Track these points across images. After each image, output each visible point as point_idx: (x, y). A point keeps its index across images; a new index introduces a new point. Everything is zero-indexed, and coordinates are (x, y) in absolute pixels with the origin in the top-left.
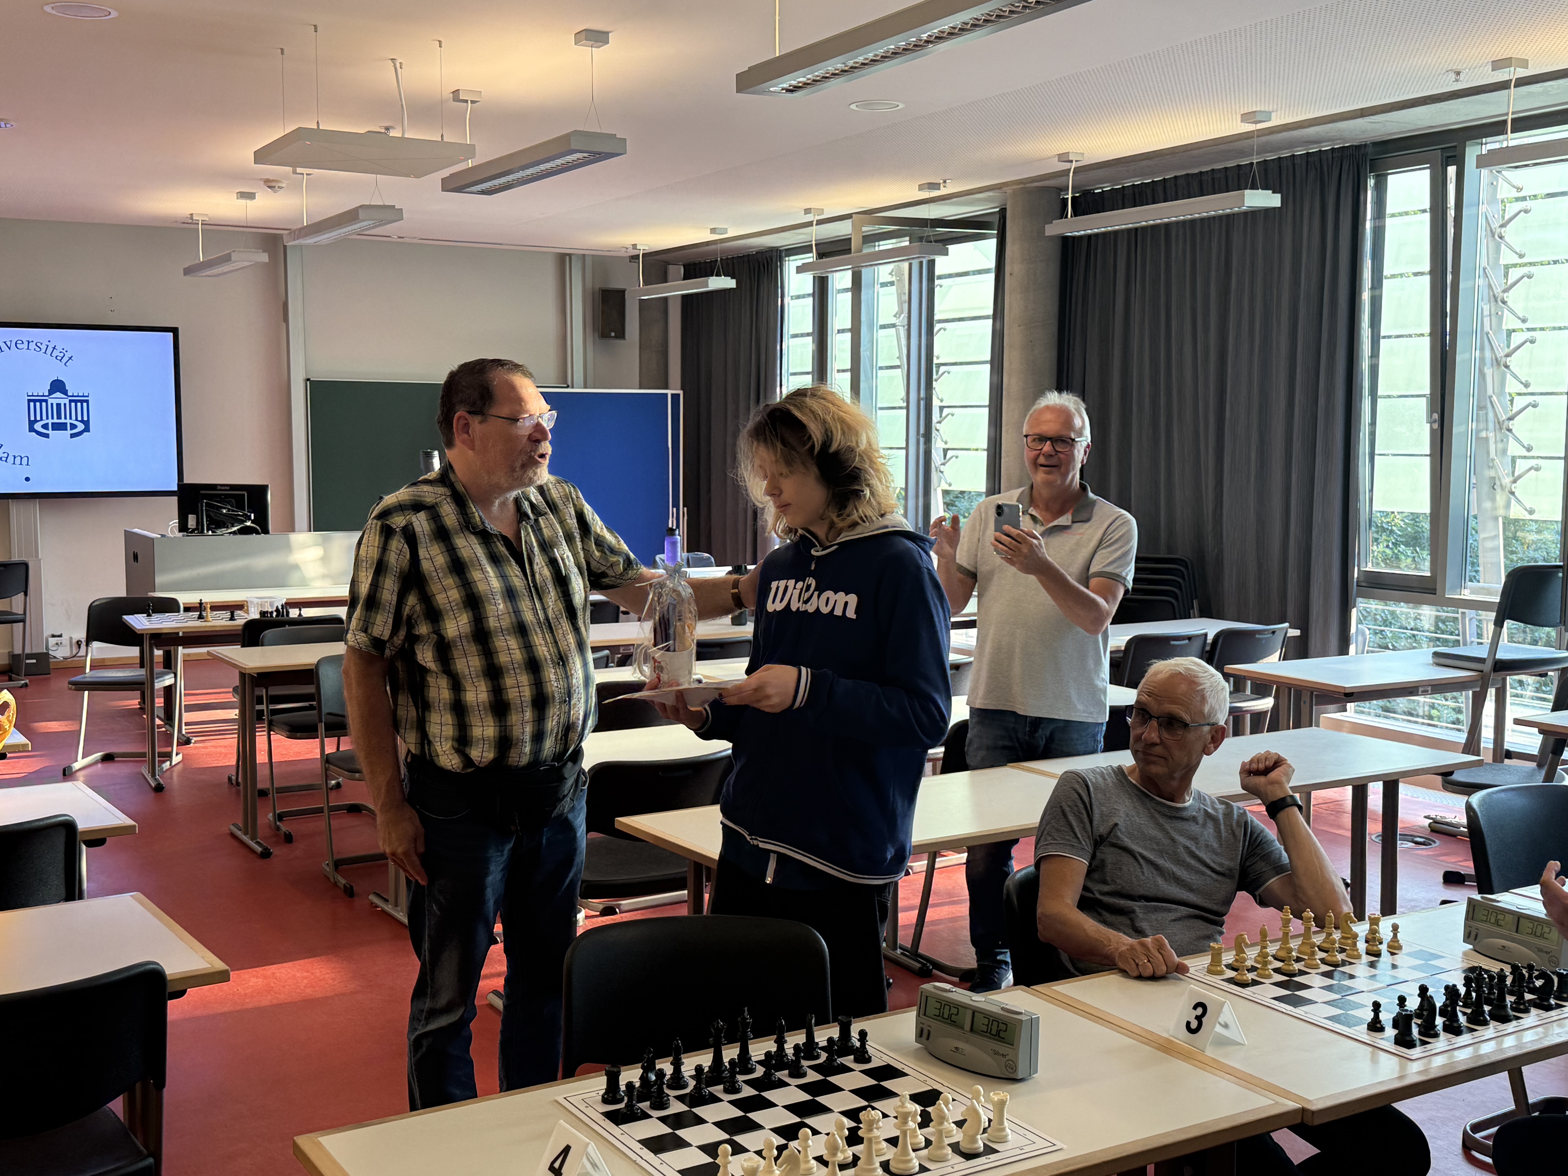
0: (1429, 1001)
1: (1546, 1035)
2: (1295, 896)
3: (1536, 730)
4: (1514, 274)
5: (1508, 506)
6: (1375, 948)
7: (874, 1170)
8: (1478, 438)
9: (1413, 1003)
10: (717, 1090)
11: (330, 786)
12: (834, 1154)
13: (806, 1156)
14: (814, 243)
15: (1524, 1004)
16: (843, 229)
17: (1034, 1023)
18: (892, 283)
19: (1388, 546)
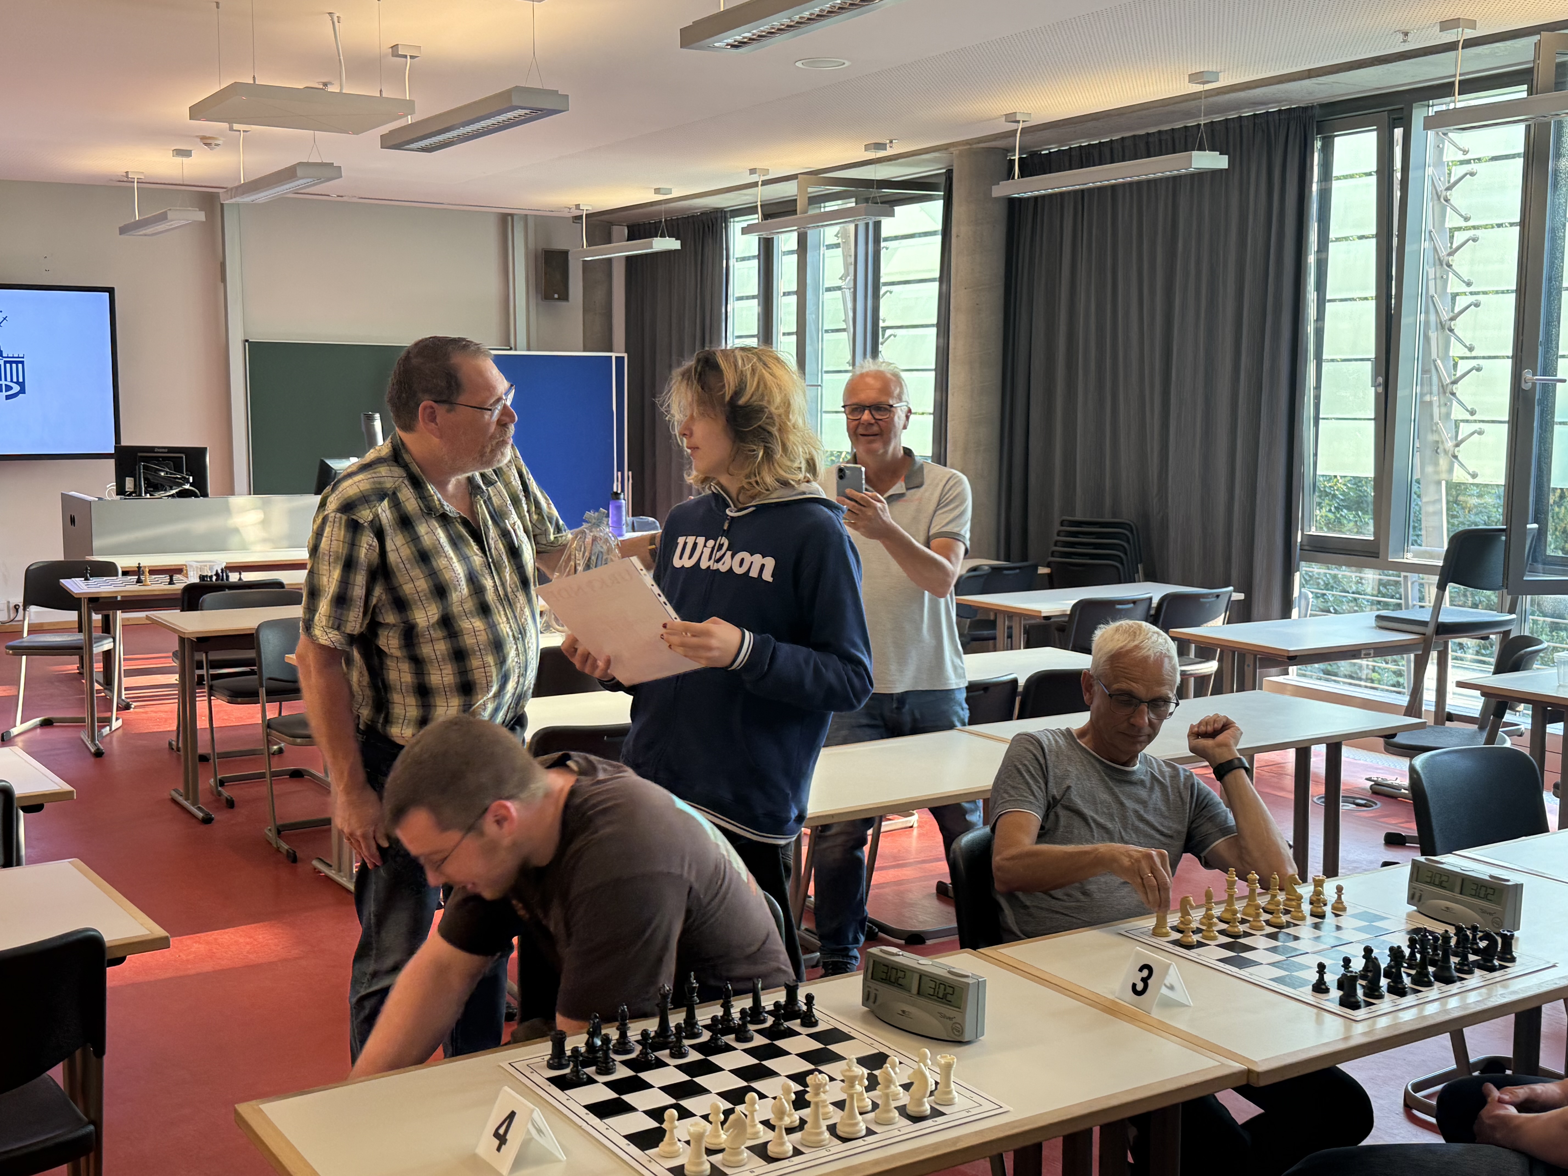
0: (1373, 962)
1: (1489, 996)
2: (1241, 858)
3: (1478, 693)
4: (1459, 237)
5: (1451, 470)
6: (1319, 910)
7: (821, 1133)
8: (1422, 402)
9: (1358, 965)
10: (664, 1054)
11: (272, 751)
12: (781, 1119)
13: (753, 1120)
14: (759, 204)
15: (1467, 965)
16: (789, 190)
17: (980, 985)
18: (837, 246)
19: (1330, 511)
